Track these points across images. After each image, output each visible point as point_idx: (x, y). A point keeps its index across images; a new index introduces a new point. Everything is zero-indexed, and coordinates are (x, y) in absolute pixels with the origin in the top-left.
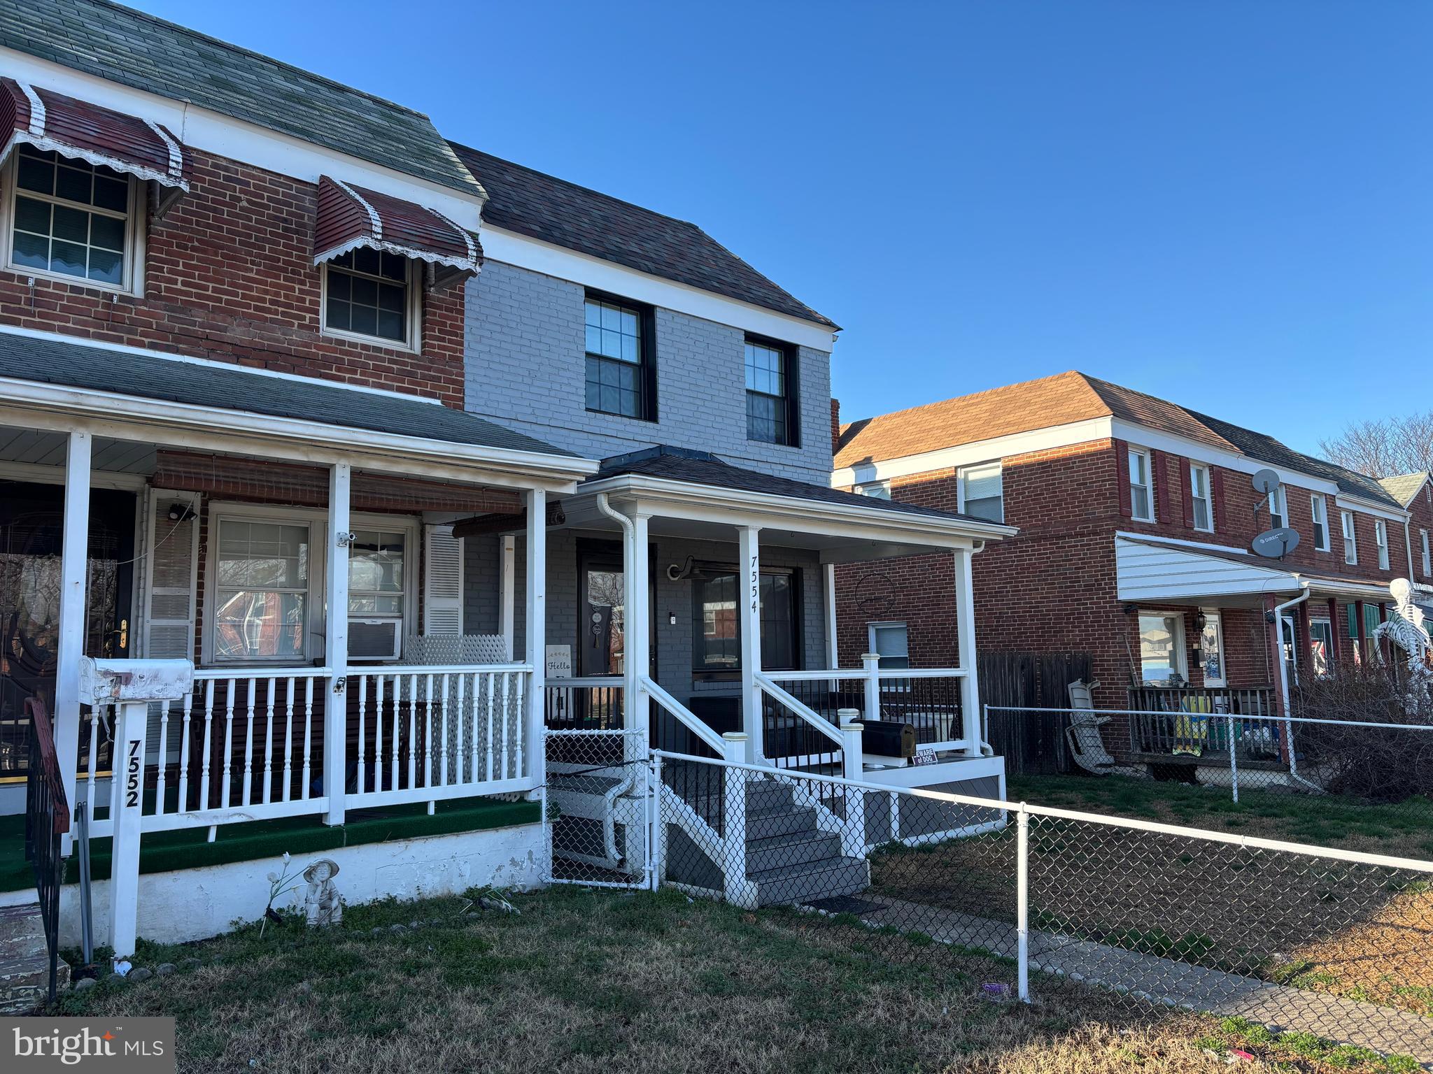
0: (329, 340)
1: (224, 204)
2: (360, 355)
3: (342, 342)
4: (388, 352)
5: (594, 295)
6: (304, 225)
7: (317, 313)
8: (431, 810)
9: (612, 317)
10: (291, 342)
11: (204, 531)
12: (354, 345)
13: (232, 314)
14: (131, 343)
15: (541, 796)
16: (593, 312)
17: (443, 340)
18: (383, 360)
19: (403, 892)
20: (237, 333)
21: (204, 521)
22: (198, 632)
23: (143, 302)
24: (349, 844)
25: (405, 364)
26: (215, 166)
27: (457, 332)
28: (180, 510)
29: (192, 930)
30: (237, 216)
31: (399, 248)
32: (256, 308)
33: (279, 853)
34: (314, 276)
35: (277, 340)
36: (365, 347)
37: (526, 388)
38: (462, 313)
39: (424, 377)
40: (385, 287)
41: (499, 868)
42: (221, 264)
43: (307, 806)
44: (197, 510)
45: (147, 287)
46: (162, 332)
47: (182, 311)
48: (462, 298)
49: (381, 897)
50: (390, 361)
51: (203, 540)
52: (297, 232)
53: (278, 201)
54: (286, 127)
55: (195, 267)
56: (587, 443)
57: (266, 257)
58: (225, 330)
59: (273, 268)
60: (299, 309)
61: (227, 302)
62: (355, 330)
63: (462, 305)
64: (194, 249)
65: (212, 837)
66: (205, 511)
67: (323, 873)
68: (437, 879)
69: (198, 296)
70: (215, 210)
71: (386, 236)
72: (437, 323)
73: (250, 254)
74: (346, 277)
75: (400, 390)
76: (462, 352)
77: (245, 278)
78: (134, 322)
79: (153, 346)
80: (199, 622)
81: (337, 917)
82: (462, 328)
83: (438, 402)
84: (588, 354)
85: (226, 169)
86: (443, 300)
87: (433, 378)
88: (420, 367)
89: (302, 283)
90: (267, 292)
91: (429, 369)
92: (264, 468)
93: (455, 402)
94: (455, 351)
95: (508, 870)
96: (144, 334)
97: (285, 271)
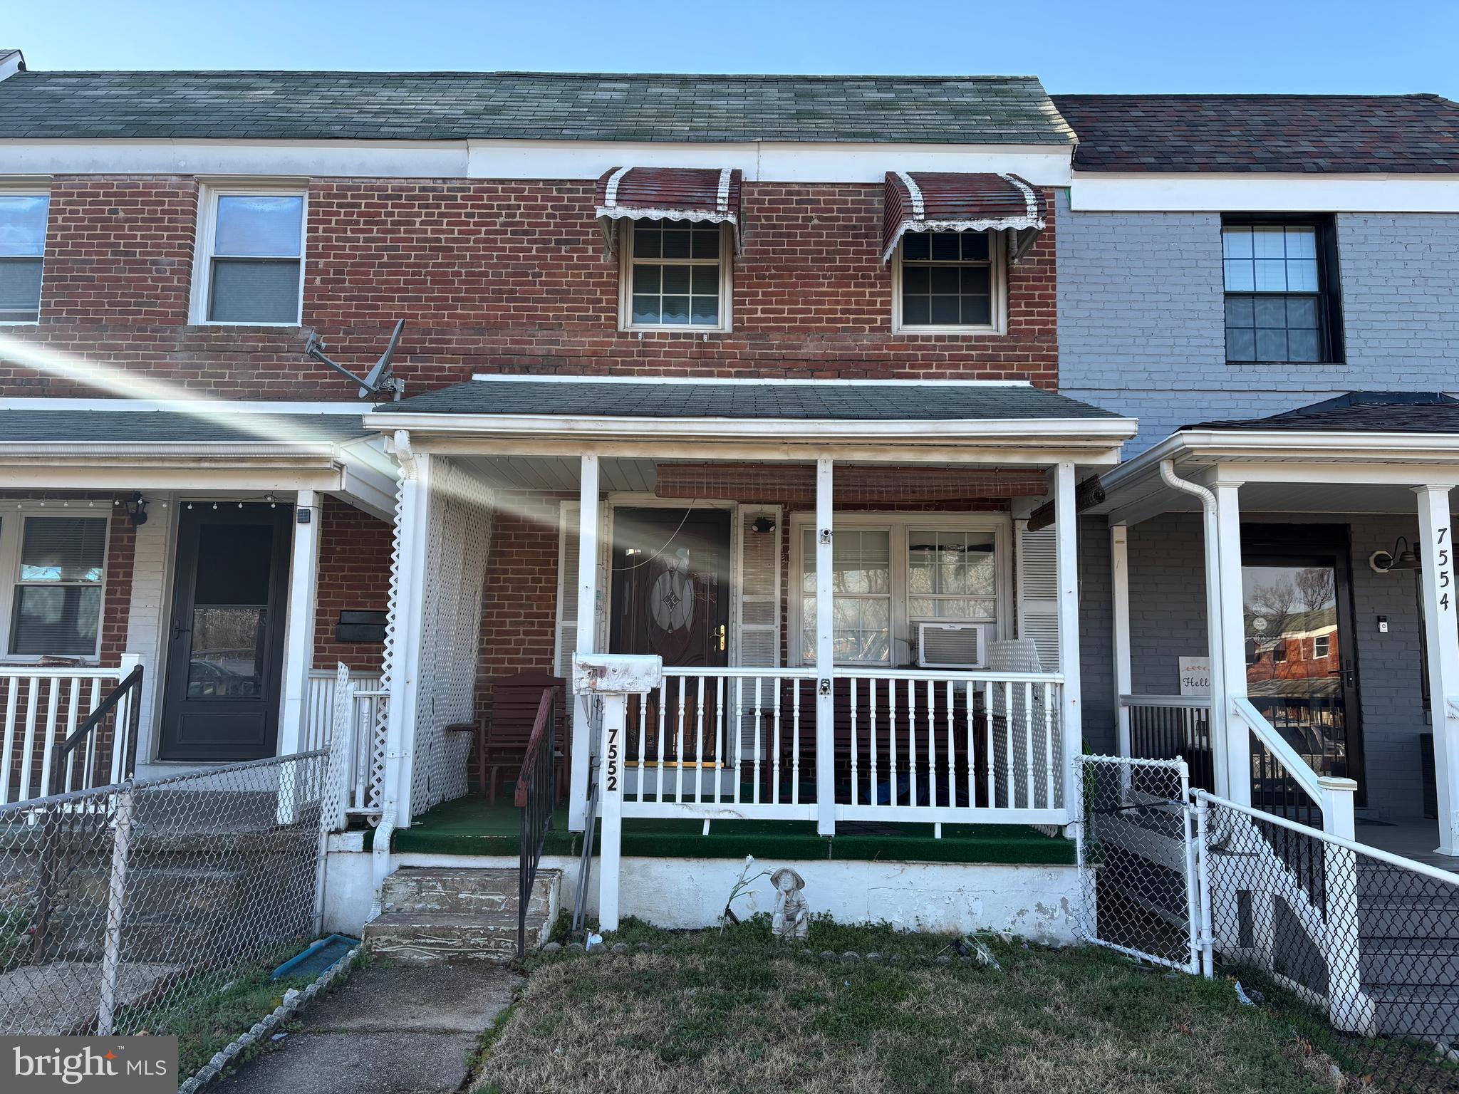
0: (902, 338)
1: (798, 227)
2: (934, 348)
3: (915, 338)
4: (965, 338)
5: (1233, 220)
6: (873, 228)
7: (889, 312)
8: (938, 834)
9: (1269, 242)
10: (862, 348)
11: (786, 541)
12: (928, 338)
13: (806, 331)
14: (721, 375)
15: (1076, 833)
16: (1239, 242)
17: (1031, 313)
18: (960, 348)
19: (900, 920)
20: (811, 348)
21: (786, 532)
22: (783, 636)
23: (729, 336)
24: (834, 858)
25: (986, 348)
26: (789, 193)
27: (1048, 302)
28: (764, 525)
29: (682, 920)
30: (809, 235)
31: (944, 224)
32: (829, 321)
33: (741, 855)
34: (886, 277)
35: (848, 348)
36: (940, 338)
37: (1140, 351)
38: (1053, 279)
39: (1007, 358)
40: (967, 271)
41: (1021, 913)
42: (795, 285)
43: (796, 811)
44: (779, 521)
45: (735, 320)
46: (746, 360)
47: (761, 337)
48: (1053, 262)
49: (875, 921)
50: (968, 348)
51: (785, 549)
52: (866, 236)
53: (847, 211)
54: (855, 135)
55: (772, 294)
56: (1232, 404)
57: (837, 268)
58: (799, 347)
59: (844, 277)
60: (870, 312)
61: (802, 320)
62: (935, 322)
63: (1053, 271)
64: (772, 277)
65: (706, 831)
66: (786, 522)
67: (787, 883)
68: (941, 913)
69: (775, 320)
70: (789, 235)
71: (928, 215)
72: (1023, 297)
73: (821, 269)
74: (924, 270)
75: (981, 377)
76: (1054, 323)
77: (817, 294)
78: (721, 355)
79: (739, 375)
80: (784, 628)
81: (802, 931)
82: (1053, 296)
83: (1026, 384)
84: (1229, 295)
85: (798, 193)
86: (1030, 270)
87: (1019, 358)
88: (1002, 348)
89: (873, 285)
90: (837, 303)
91: (1014, 349)
92: (751, 471)
93: (1047, 380)
94: (1046, 323)
95: (1032, 916)
96: (731, 365)
97: (855, 277)
